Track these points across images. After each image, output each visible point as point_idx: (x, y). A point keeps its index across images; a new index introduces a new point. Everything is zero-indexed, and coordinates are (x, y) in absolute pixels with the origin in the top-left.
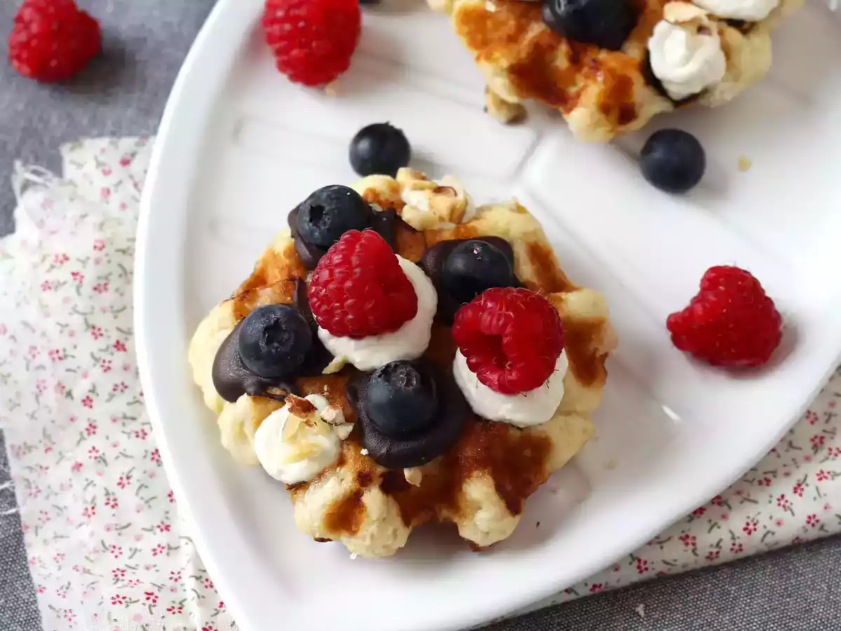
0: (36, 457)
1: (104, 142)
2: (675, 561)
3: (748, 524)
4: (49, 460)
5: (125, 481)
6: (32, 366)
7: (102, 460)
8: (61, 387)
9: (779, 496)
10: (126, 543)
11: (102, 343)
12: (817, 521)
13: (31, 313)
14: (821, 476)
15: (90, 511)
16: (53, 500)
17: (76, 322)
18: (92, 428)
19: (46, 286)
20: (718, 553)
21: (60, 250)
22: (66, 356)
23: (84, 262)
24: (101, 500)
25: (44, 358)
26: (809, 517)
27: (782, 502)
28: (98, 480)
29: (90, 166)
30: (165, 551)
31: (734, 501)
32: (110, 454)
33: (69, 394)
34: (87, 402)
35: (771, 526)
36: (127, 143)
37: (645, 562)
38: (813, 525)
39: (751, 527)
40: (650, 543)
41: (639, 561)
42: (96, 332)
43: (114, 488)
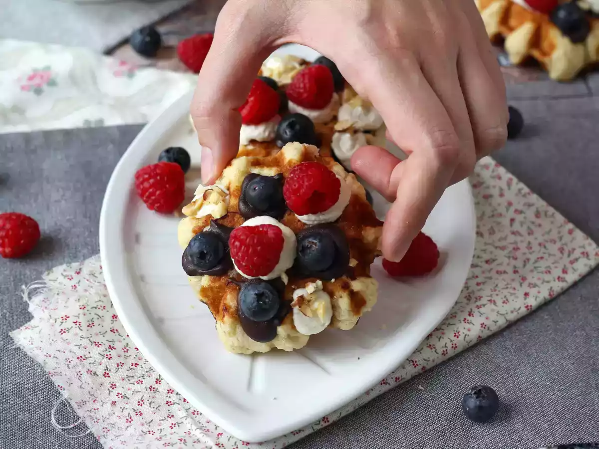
0: (90, 405)
1: (64, 266)
2: (429, 358)
3: (455, 333)
4: (97, 405)
5: (141, 403)
6: (71, 367)
7: (125, 397)
8: (89, 371)
9: (463, 319)
10: (155, 428)
11: (102, 348)
12: (486, 325)
13: (60, 345)
14: (478, 307)
15: (129, 420)
16: (107, 421)
17: (85, 342)
18: (113, 386)
19: (62, 332)
20: (447, 350)
21: (63, 314)
22: (87, 358)
23: (78, 316)
24: (133, 414)
25: (75, 361)
26: (481, 324)
27: (466, 321)
28: (127, 406)
29: (61, 279)
30: (176, 425)
31: (444, 327)
32: (129, 394)
33: (95, 373)
34: (106, 375)
35: (466, 332)
36: (75, 265)
37: (416, 362)
38: (484, 328)
39: (457, 334)
40: (414, 352)
41: (413, 361)
42: (98, 344)
43: (137, 407)
